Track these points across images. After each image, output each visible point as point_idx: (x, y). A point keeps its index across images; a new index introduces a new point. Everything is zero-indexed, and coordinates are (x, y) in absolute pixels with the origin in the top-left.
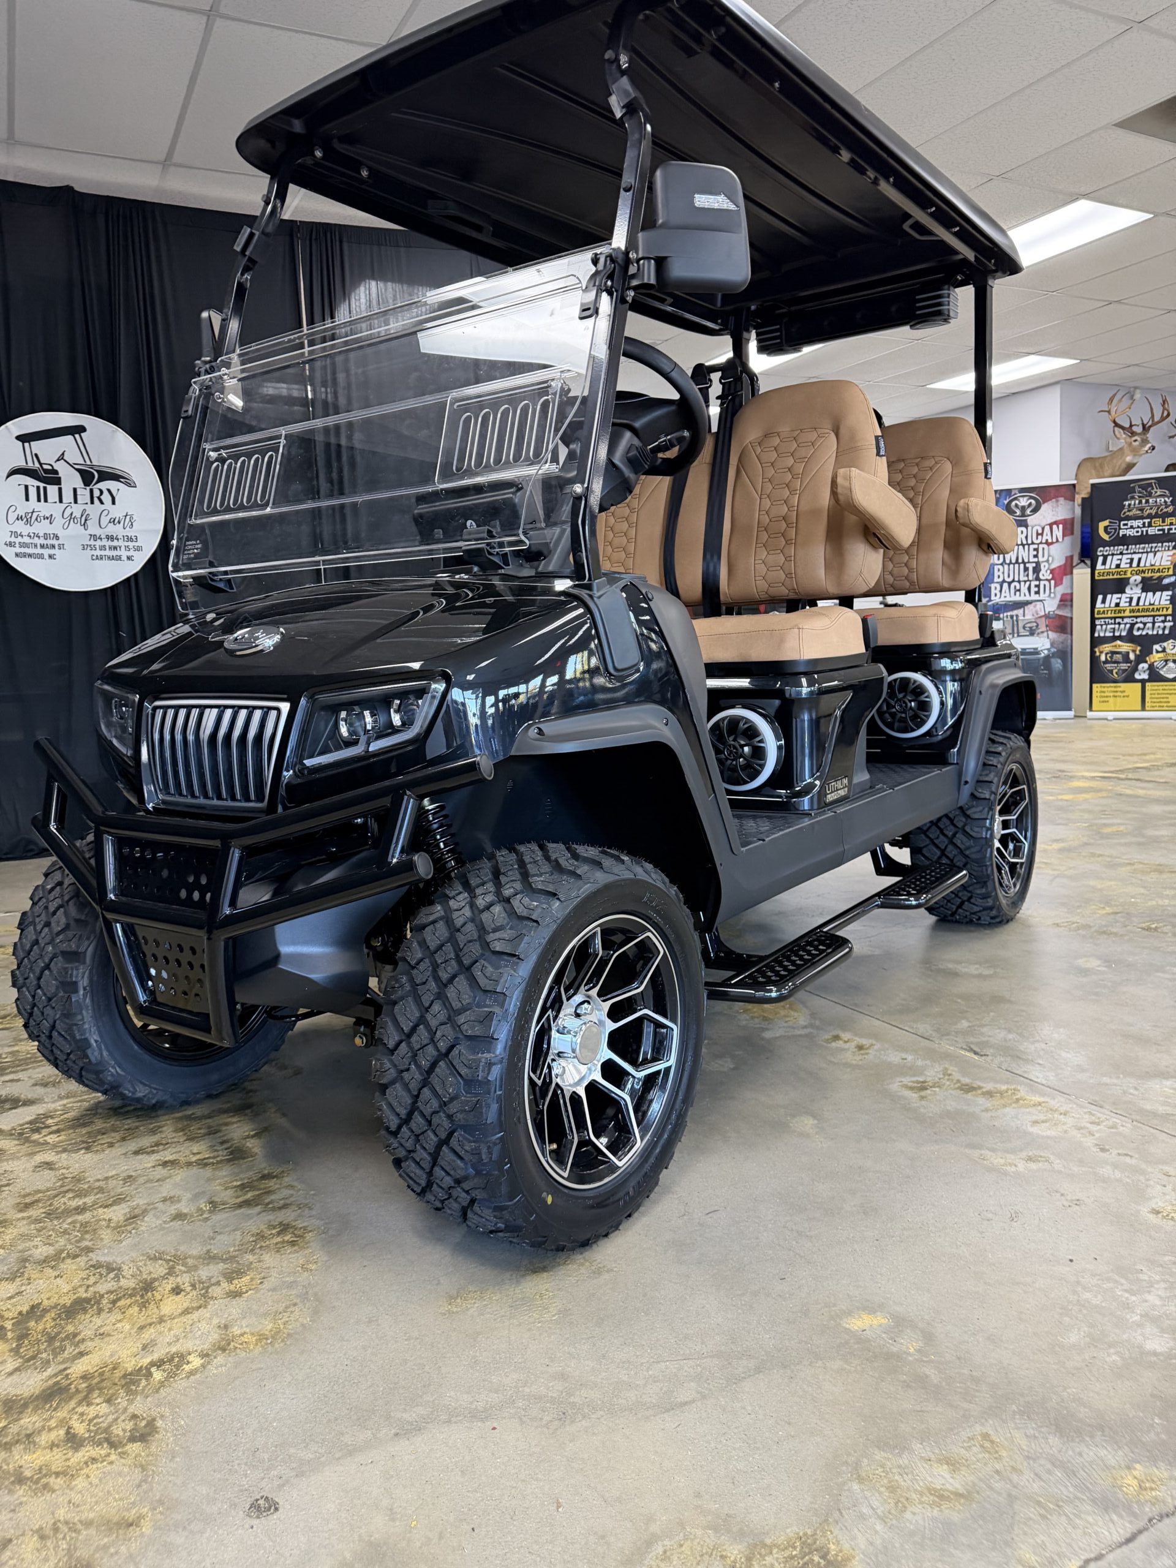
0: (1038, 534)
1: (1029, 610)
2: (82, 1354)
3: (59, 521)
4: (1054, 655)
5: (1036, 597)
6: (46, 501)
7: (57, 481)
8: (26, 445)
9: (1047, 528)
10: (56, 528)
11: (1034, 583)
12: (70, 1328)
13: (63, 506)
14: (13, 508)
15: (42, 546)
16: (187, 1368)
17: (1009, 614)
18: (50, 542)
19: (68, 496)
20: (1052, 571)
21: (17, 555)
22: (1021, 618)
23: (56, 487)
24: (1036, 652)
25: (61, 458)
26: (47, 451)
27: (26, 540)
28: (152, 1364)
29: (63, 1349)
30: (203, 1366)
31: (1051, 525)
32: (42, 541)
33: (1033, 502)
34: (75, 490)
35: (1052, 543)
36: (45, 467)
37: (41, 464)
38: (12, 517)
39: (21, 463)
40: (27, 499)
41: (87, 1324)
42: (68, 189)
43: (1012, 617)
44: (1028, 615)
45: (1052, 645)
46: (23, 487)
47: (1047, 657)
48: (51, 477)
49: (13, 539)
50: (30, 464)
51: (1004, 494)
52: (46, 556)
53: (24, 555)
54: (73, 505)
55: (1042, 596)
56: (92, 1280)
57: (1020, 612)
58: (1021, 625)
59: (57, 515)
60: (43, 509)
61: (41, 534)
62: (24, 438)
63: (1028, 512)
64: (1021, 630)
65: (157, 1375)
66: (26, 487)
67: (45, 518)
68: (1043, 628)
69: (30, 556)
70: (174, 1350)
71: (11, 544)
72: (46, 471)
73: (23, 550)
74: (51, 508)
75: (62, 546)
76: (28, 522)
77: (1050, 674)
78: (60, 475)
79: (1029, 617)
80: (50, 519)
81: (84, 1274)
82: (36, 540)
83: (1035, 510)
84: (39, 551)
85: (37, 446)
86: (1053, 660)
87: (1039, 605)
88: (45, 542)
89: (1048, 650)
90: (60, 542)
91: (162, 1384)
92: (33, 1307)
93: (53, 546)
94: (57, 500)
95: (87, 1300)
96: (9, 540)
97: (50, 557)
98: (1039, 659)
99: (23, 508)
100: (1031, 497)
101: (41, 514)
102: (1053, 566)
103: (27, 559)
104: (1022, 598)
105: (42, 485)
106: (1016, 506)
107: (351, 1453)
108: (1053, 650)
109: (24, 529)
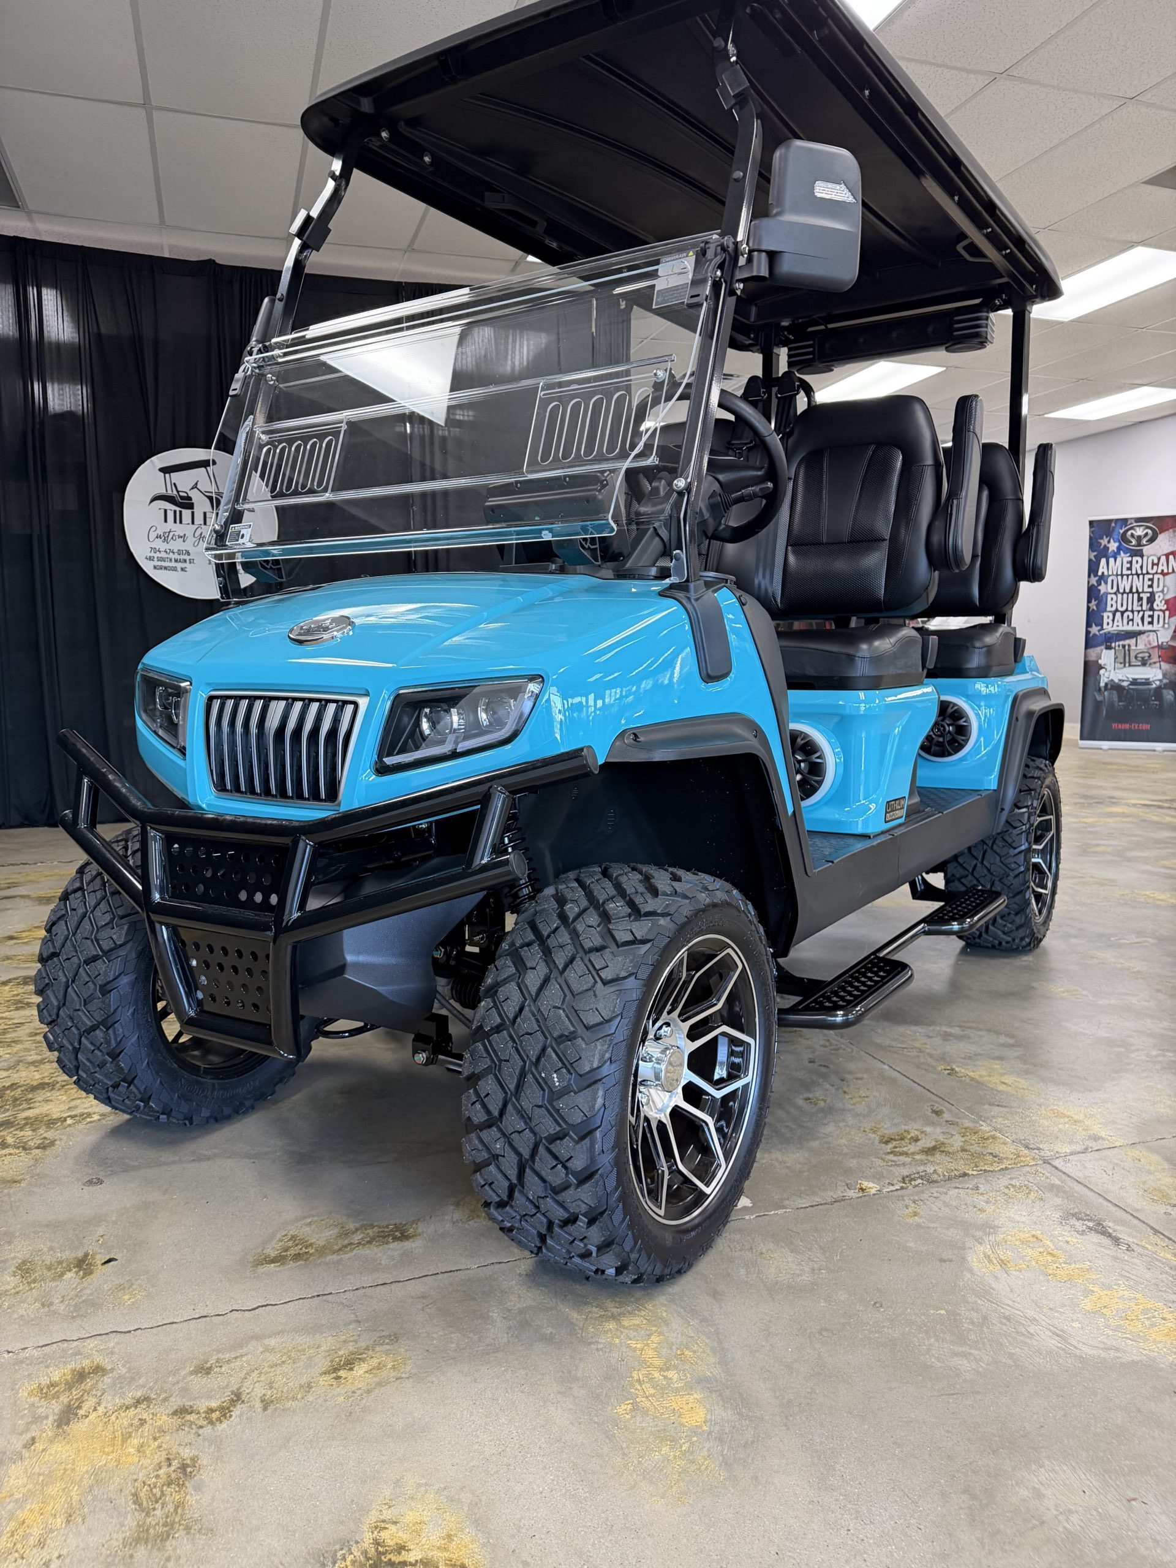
0: (1153, 564)
1: (1142, 639)
2: (30, 1108)
3: (191, 540)
4: (1166, 686)
5: (1150, 627)
6: (181, 522)
7: (190, 506)
8: (167, 475)
9: (1163, 559)
10: (188, 546)
11: (1148, 613)
12: (30, 1096)
13: (195, 527)
14: (154, 528)
15: (176, 561)
16: (88, 1120)
17: (1121, 643)
18: (182, 557)
19: (199, 519)
20: (1167, 602)
21: (155, 567)
22: (1133, 647)
23: (189, 511)
24: (1147, 682)
25: (195, 487)
26: (184, 481)
27: (163, 555)
28: (69, 1116)
29: (20, 1105)
30: (99, 1120)
31: (1167, 556)
32: (176, 556)
33: (1150, 532)
34: (205, 514)
35: (1168, 574)
36: (181, 494)
37: (178, 492)
38: (153, 535)
39: (163, 491)
40: (166, 521)
41: (40, 1096)
42: (211, 263)
43: (1124, 646)
44: (1140, 645)
45: (1164, 675)
46: (163, 511)
47: (1159, 688)
48: (186, 503)
49: (152, 554)
50: (169, 491)
51: (1119, 524)
52: (179, 569)
53: (161, 568)
54: (203, 526)
55: (1156, 627)
56: (57, 1074)
57: (1132, 641)
58: (1133, 654)
59: (189, 534)
60: (178, 529)
61: (175, 551)
62: (166, 470)
63: (1144, 542)
64: (1133, 659)
65: (69, 1121)
66: (166, 511)
67: (180, 537)
68: (1155, 658)
69: (166, 568)
70: (86, 1111)
71: (151, 559)
72: (182, 498)
73: (160, 563)
74: (186, 529)
75: (191, 561)
76: (166, 540)
77: (1161, 705)
78: (193, 501)
79: (1141, 647)
80: (183, 537)
81: (53, 1071)
82: (171, 555)
83: (1152, 540)
84: (173, 564)
85: (176, 477)
86: (1165, 692)
87: (1152, 636)
88: (178, 557)
89: (1160, 681)
90: (190, 557)
91: (70, 1125)
92: (12, 1085)
93: (185, 561)
94: (190, 522)
95: (48, 1084)
96: (149, 555)
97: (182, 569)
98: (1150, 690)
99: (163, 528)
100: (1148, 527)
101: (176, 534)
102: (1168, 597)
103: (163, 571)
104: (1135, 628)
105: (178, 509)
106: (1132, 535)
107: (160, 1165)
108: (1165, 681)
109: (163, 546)
